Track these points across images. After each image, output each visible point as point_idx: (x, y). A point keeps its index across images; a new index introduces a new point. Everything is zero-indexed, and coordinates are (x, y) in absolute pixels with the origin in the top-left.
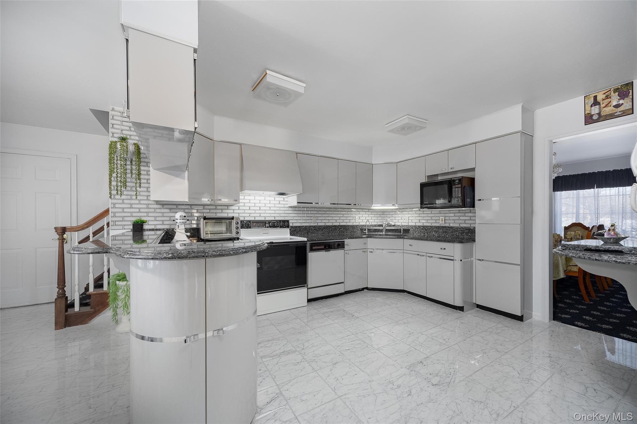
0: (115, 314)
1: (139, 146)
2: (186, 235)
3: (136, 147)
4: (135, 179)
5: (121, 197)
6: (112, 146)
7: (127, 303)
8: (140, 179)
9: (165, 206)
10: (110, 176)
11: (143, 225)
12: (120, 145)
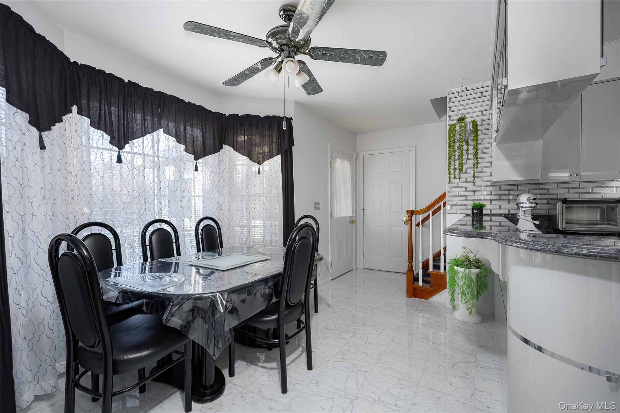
0: (453, 299)
1: (477, 122)
2: (534, 223)
3: (473, 124)
4: (473, 159)
5: (460, 180)
6: (452, 129)
7: (465, 291)
8: (477, 159)
9: (503, 188)
10: (450, 160)
11: (482, 210)
12: (459, 126)
